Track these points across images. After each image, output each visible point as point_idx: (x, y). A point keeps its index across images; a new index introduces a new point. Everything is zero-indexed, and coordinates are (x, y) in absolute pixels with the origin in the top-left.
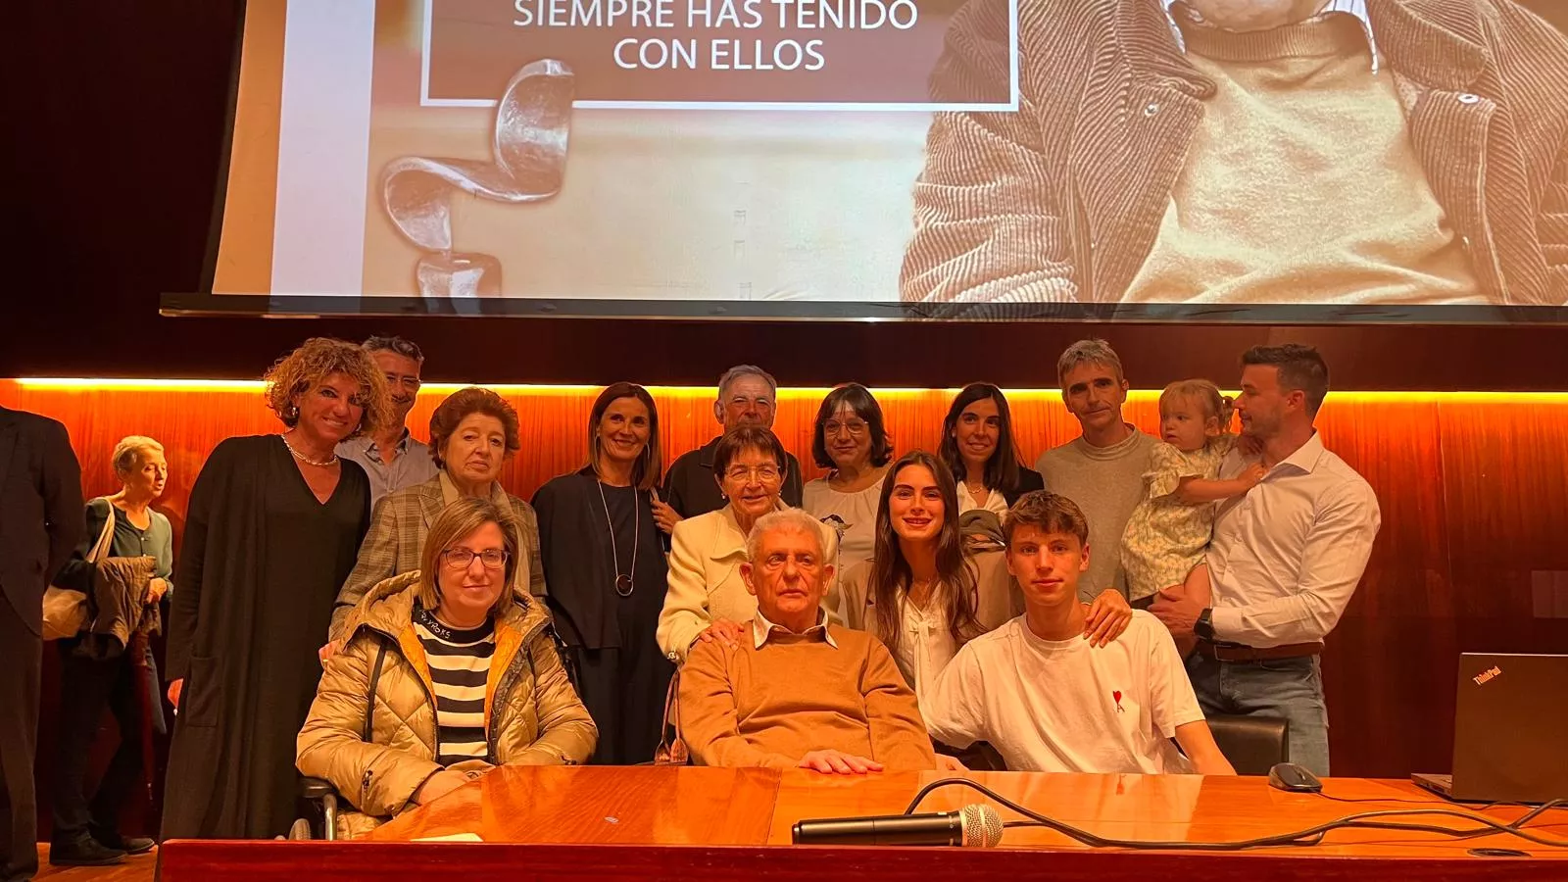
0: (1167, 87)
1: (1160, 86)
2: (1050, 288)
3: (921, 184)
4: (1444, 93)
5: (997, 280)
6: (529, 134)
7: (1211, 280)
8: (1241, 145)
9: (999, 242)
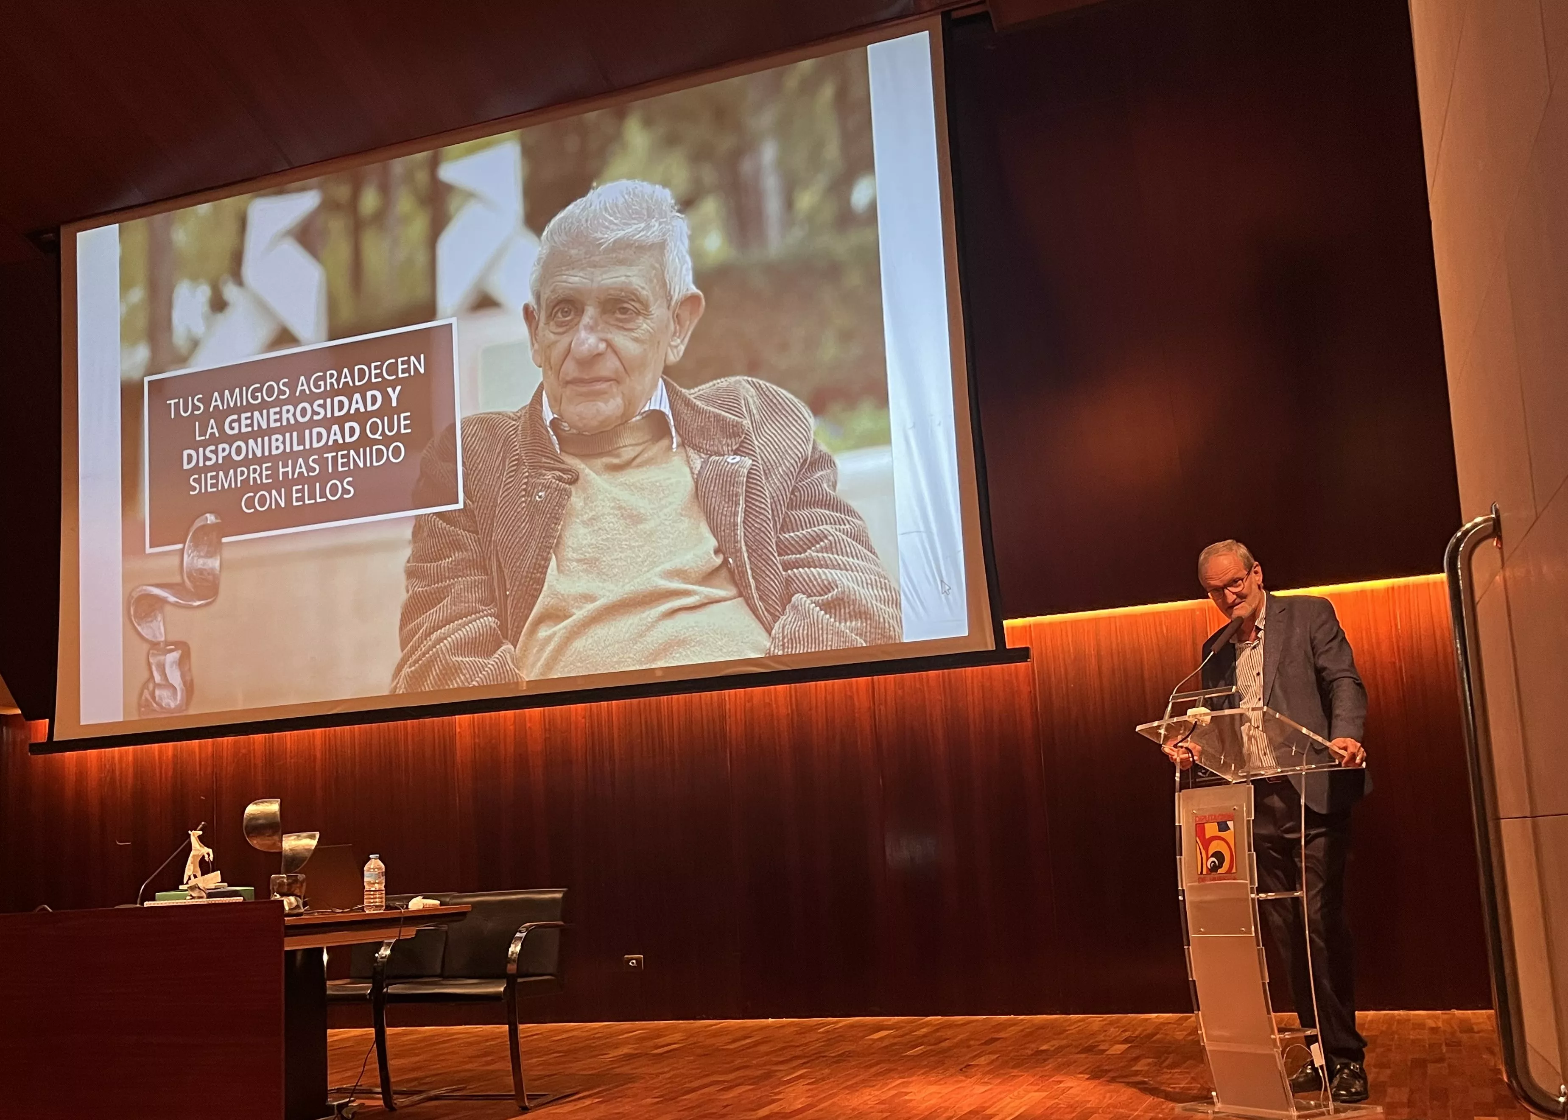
0: (549, 479)
1: (545, 479)
2: (484, 625)
3: (409, 565)
4: (717, 458)
5: (453, 622)
6: (200, 563)
7: (577, 607)
8: (594, 513)
9: (454, 597)
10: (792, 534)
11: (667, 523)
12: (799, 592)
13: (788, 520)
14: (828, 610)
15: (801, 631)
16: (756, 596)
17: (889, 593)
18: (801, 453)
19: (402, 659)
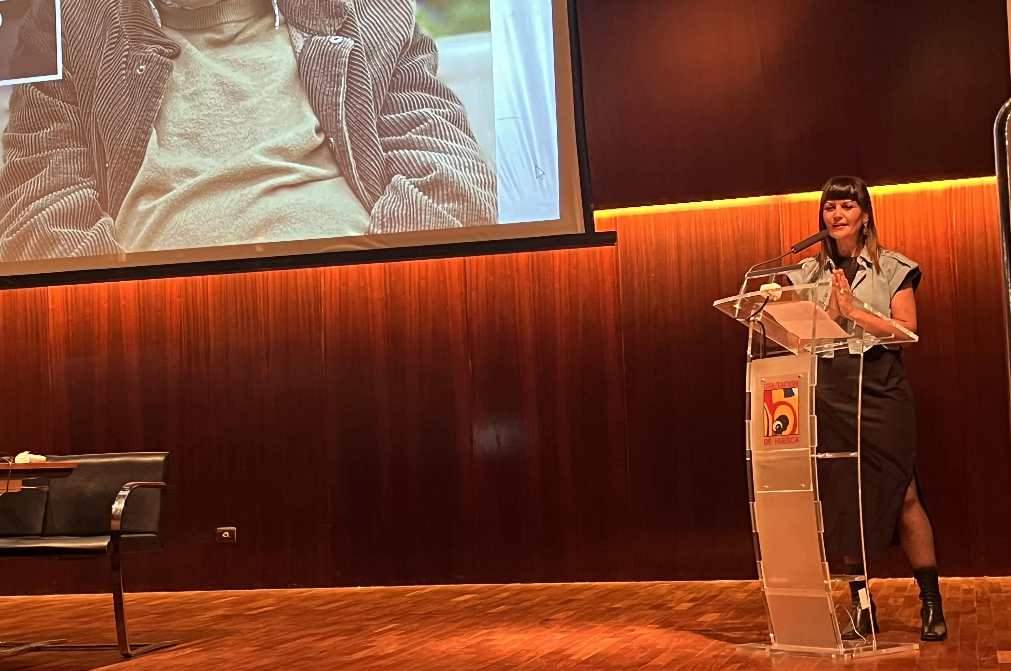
0: (150, 52)
1: (146, 52)
2: (83, 196)
3: (7, 134)
4: (320, 38)
5: (52, 193)
7: (178, 182)
8: (195, 88)
9: (53, 168)
10: (393, 116)
11: (268, 100)
12: (399, 173)
13: (389, 102)
14: (427, 192)
15: (400, 212)
16: (356, 175)
17: (485, 176)
18: (403, 36)
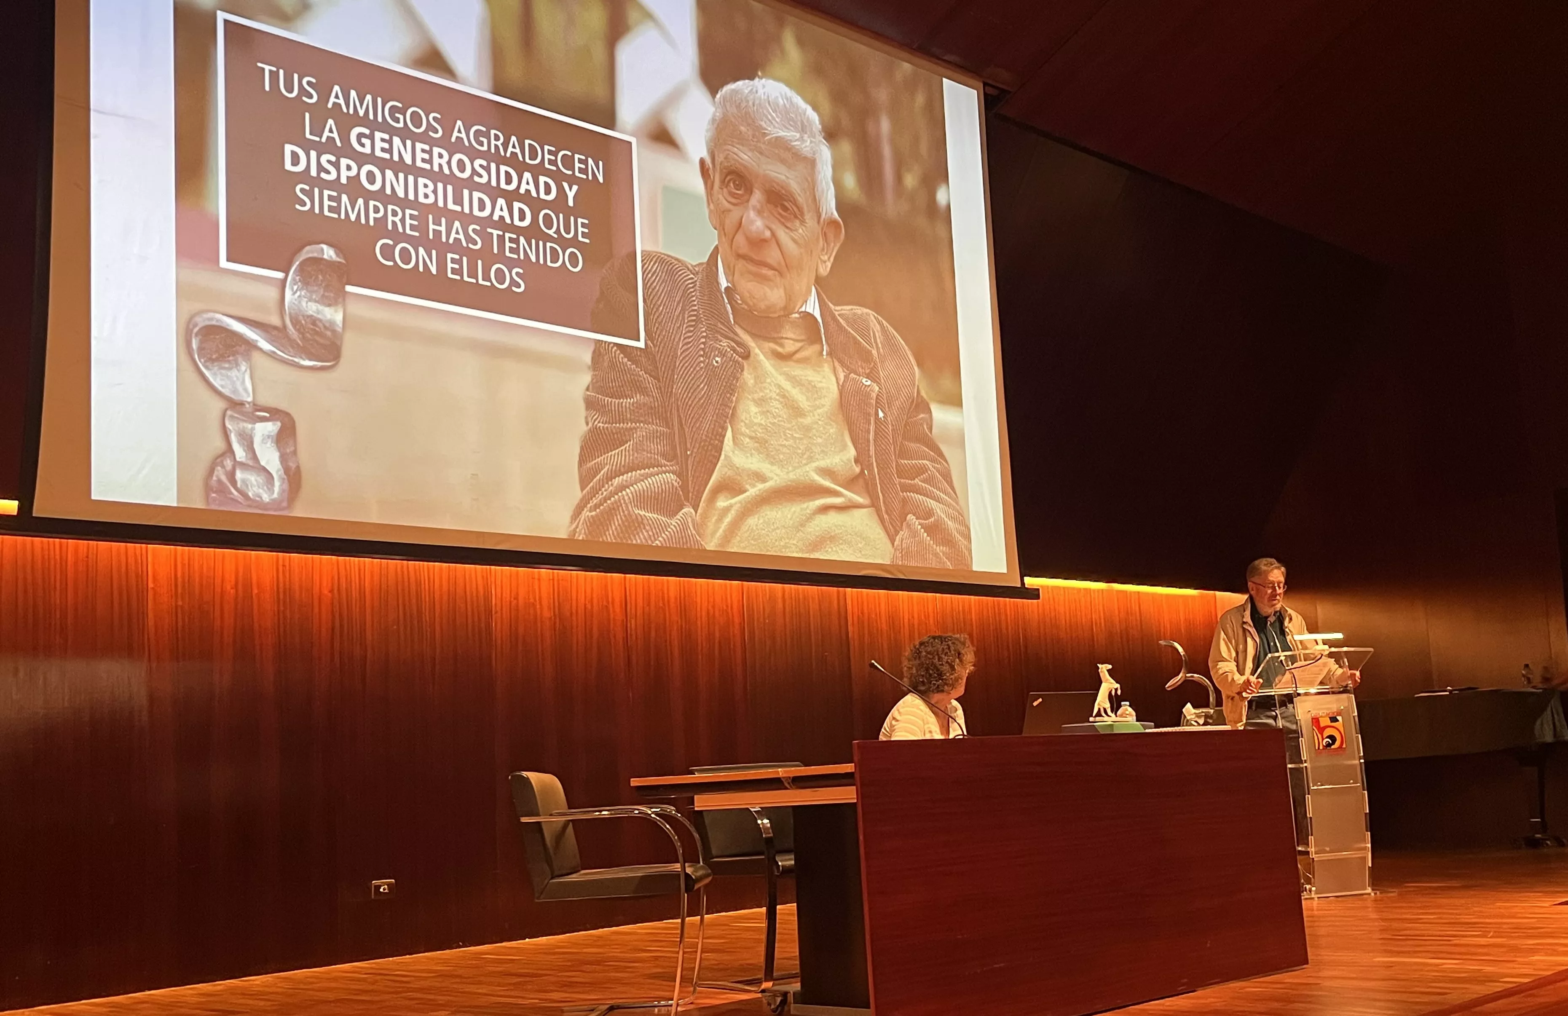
0: (724, 346)
1: (721, 345)
2: (666, 481)
5: (636, 471)
7: (750, 484)
9: (636, 443)
10: (906, 462)
12: (911, 513)
13: (903, 448)
14: (929, 533)
15: (913, 547)
16: (883, 509)
17: (964, 528)
18: (910, 394)
19: (581, 500)
